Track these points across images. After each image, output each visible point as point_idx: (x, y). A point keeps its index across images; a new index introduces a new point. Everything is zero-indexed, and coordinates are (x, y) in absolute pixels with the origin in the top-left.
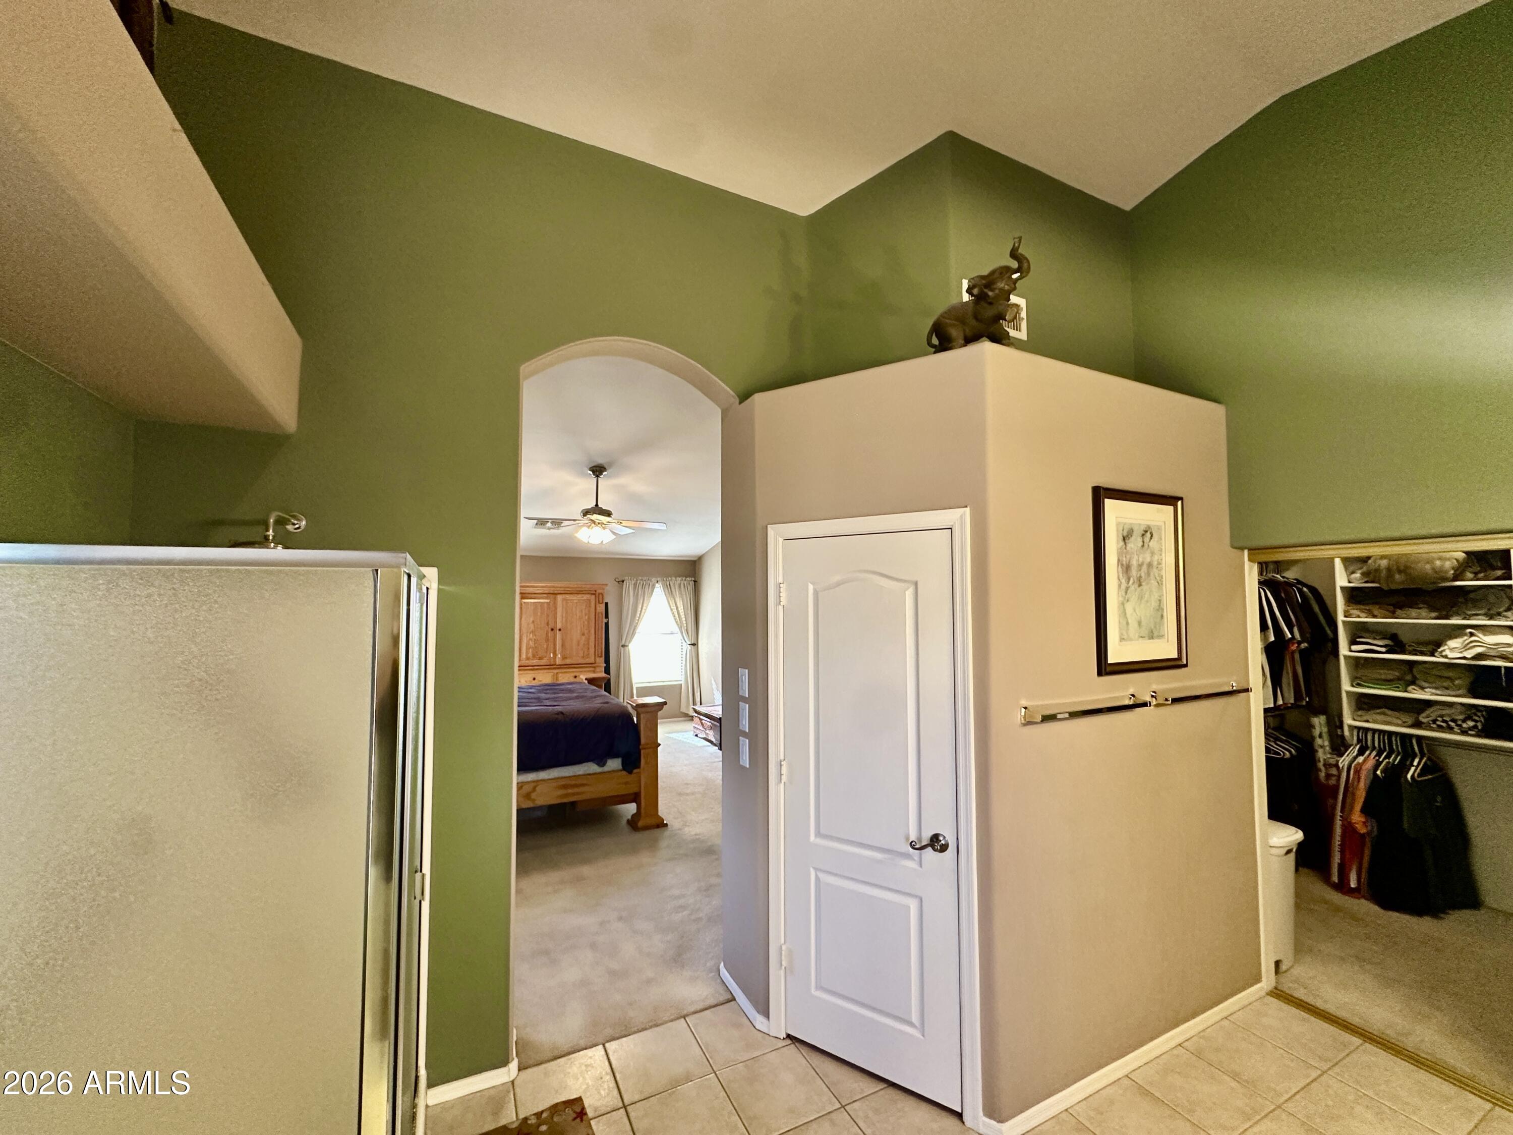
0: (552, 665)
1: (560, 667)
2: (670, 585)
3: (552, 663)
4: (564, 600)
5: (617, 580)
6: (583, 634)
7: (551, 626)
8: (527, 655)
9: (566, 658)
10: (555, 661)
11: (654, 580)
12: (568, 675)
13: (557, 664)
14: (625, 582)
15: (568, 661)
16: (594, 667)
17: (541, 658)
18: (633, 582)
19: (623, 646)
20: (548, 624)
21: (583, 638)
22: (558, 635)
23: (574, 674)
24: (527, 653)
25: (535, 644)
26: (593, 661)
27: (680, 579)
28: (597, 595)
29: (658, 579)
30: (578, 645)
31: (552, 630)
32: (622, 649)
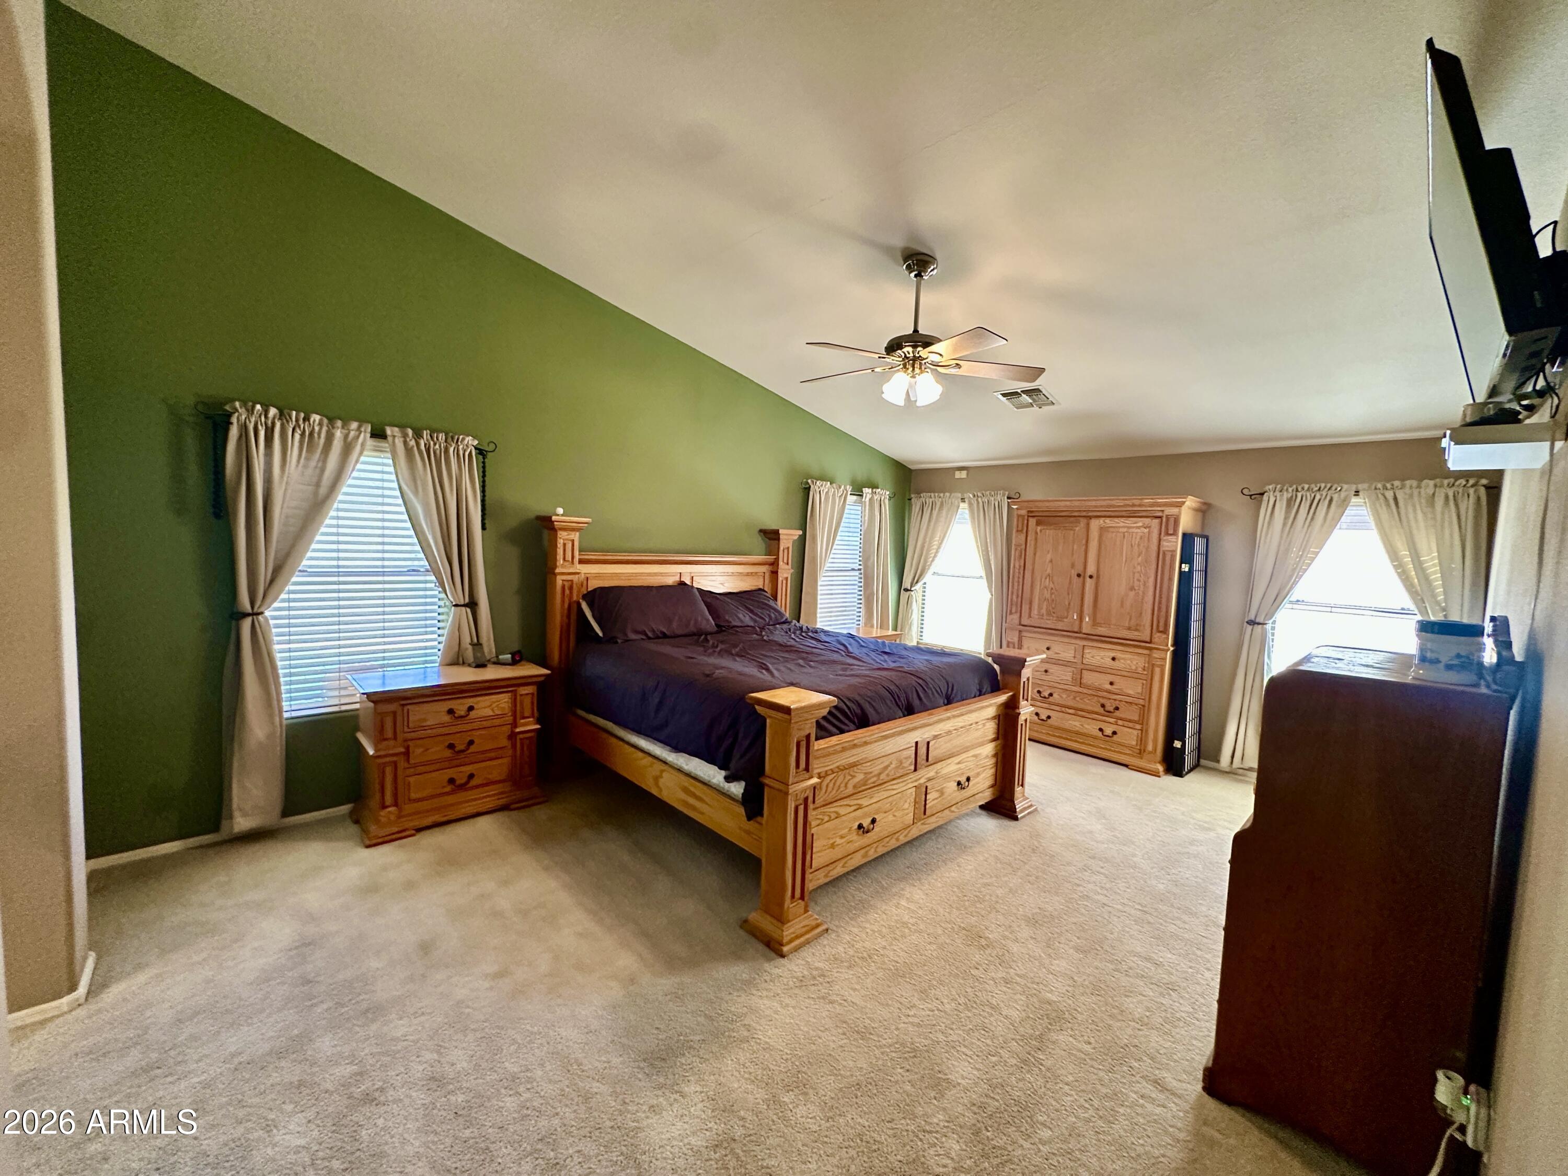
0: (1077, 633)
1: (1089, 637)
2: (1395, 499)
3: (1076, 630)
4: (1102, 530)
5: (1245, 491)
6: (1132, 589)
7: (1080, 569)
8: (1039, 612)
9: (1099, 625)
10: (1080, 627)
11: (1349, 488)
12: (1102, 653)
13: (1084, 632)
14: (1265, 497)
15: (1102, 630)
16: (1150, 649)
17: (1060, 619)
18: (1286, 495)
19: (1252, 623)
20: (1073, 566)
21: (1132, 594)
22: (1089, 583)
23: (1112, 654)
24: (1040, 608)
25: (1052, 594)
26: (1148, 639)
27: (1431, 483)
28: (1164, 519)
29: (1360, 487)
30: (1122, 606)
31: (1079, 575)
32: (1250, 628)
